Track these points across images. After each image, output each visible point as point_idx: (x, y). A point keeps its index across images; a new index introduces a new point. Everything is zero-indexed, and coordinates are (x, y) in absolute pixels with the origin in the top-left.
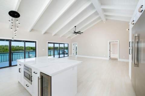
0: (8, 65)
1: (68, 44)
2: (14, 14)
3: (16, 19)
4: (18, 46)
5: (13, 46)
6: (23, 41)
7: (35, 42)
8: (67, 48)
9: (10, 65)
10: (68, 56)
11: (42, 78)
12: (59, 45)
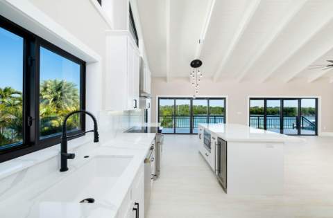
0: (189, 132)
1: (317, 100)
2: (196, 64)
3: (198, 69)
4: (201, 106)
5: (195, 106)
6: (206, 98)
7: (224, 99)
8: (314, 112)
9: (191, 133)
10: (316, 134)
11: (219, 144)
12: (282, 104)
